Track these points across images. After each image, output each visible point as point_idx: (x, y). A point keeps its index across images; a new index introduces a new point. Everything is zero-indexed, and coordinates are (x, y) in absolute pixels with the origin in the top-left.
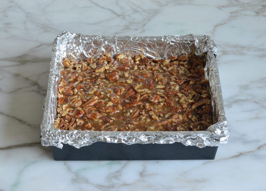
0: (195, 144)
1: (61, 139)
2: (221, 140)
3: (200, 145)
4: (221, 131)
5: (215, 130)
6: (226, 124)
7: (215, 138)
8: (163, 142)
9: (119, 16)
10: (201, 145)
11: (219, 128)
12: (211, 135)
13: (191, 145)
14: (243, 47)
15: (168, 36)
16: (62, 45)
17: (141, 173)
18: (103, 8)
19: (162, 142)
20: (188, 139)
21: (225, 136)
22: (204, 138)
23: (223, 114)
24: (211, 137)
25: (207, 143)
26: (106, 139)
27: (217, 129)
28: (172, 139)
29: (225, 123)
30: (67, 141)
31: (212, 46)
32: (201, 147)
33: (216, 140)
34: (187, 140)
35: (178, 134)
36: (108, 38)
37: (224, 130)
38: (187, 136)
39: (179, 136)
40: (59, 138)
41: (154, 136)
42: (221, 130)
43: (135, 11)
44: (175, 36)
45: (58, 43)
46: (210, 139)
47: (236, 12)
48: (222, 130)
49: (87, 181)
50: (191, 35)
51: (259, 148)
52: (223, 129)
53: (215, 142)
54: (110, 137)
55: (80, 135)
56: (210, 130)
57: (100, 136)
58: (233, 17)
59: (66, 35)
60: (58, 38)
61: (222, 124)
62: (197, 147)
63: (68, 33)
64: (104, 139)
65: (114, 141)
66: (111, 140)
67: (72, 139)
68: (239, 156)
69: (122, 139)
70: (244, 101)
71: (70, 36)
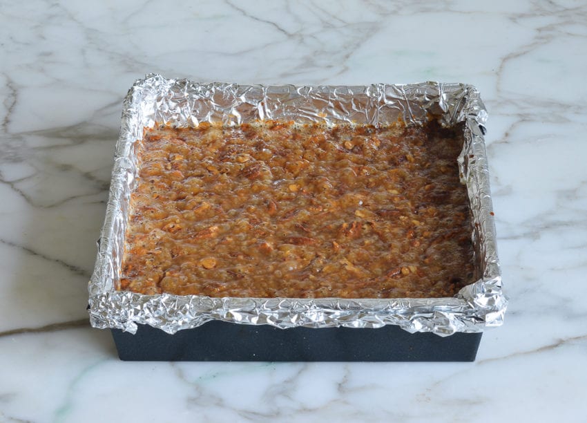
0: (431, 329)
1: (133, 314)
2: (487, 320)
3: (442, 331)
4: (487, 299)
5: (475, 296)
6: (499, 284)
7: (474, 315)
8: (359, 324)
9: (290, 36)
10: (444, 331)
11: (483, 292)
12: (465, 308)
13: (422, 331)
14: (565, 106)
15: (380, 85)
16: (146, 104)
17: (340, 385)
18: (257, 19)
19: (357, 324)
20: (416, 318)
21: (497, 311)
22: (451, 316)
23: (494, 261)
24: (466, 313)
25: (456, 327)
26: (232, 316)
27: (479, 295)
28: (378, 318)
29: (496, 281)
30: (147, 318)
31: (476, 108)
32: (443, 335)
33: (477, 318)
34: (411, 322)
35: (393, 304)
36: (247, 88)
37: (494, 297)
39: (394, 310)
40: (129, 312)
41: (339, 309)
42: (487, 296)
43: (327, 26)
44: (396, 85)
45: (135, 98)
46: (465, 318)
47: (550, 28)
48: (490, 298)
49: (220, 403)
50: (431, 83)
52: (493, 294)
53: (476, 323)
54: (242, 311)
55: (174, 306)
56: (463, 297)
57: (218, 310)
58: (542, 38)
59: (155, 80)
60: (136, 88)
61: (491, 283)
62: (435, 335)
63: (157, 76)
64: (227, 316)
65: (250, 320)
66: (244, 318)
67: (158, 313)
68: (556, 346)
69: (269, 317)
70: (566, 224)
71: (163, 83)
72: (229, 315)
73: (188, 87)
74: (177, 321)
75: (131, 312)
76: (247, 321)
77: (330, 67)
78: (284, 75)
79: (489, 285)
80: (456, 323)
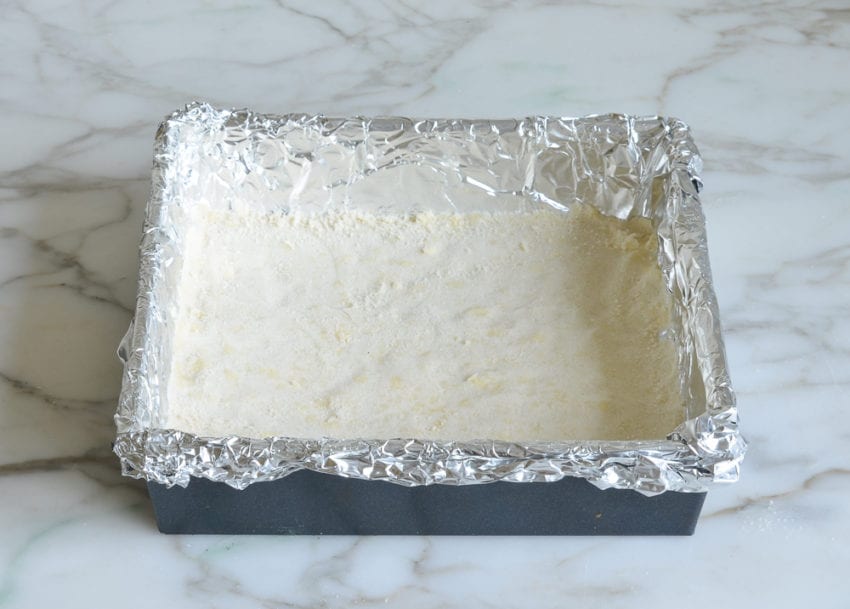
0: (632, 483)
1: (184, 462)
2: (716, 472)
3: (647, 487)
4: (717, 441)
5: (699, 436)
6: (733, 418)
7: (696, 464)
8: (525, 478)
9: (349, 39)
10: (651, 486)
11: (711, 430)
12: (684, 455)
13: (618, 487)
14: (760, 149)
15: (539, 119)
16: (186, 146)
17: (416, 563)
18: (299, 12)
19: (521, 477)
20: (608, 465)
21: (731, 459)
22: (662, 464)
23: (723, 384)
24: (685, 462)
25: (670, 482)
26: (334, 464)
27: (705, 434)
28: (553, 466)
29: (729, 416)
30: (205, 469)
31: (685, 153)
32: (649, 494)
33: (701, 470)
34: (603, 470)
35: (575, 449)
36: (340, 123)
37: (727, 437)
38: (606, 456)
39: (577, 457)
40: (177, 459)
41: (494, 456)
42: (717, 436)
43: (405, 24)
44: (563, 119)
45: (171, 139)
46: (682, 468)
47: (740, 30)
48: (721, 439)
50: (615, 116)
51: (808, 484)
52: (726, 434)
53: (698, 477)
54: (350, 458)
55: (247, 452)
56: (680, 438)
57: (314, 455)
58: (727, 46)
59: (200, 112)
60: (172, 124)
61: (722, 417)
62: (637, 493)
63: (204, 106)
64: (327, 465)
65: (361, 472)
66: (351, 469)
67: (221, 462)
68: (742, 508)
69: (389, 467)
70: (760, 326)
71: (213, 115)
72: (330, 463)
73: (251, 121)
74: (250, 472)
75: (181, 460)
76: (356, 473)
77: (407, 85)
78: (339, 98)
79: (720, 421)
80: (669, 476)
